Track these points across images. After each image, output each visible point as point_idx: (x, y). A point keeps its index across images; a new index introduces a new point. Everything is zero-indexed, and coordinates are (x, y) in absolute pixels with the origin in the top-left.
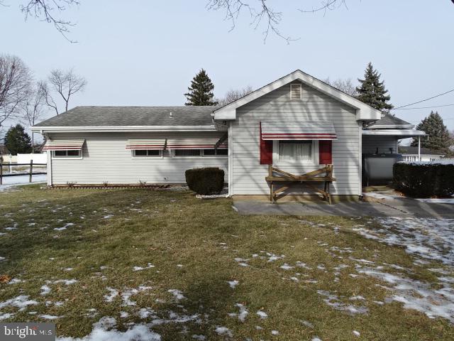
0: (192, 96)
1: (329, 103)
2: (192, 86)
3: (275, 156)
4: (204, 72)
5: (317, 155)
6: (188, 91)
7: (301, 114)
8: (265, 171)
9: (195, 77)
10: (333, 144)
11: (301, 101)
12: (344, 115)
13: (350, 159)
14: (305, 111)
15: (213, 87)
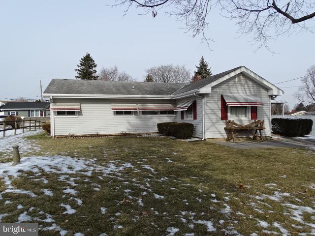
0: (80, 71)
1: (255, 85)
2: (81, 64)
3: (229, 114)
4: (89, 55)
5: (250, 114)
6: (77, 68)
7: (241, 91)
8: (223, 124)
9: (83, 58)
10: (258, 109)
11: (241, 84)
12: (262, 92)
13: (265, 117)
14: (243, 89)
15: (96, 66)
